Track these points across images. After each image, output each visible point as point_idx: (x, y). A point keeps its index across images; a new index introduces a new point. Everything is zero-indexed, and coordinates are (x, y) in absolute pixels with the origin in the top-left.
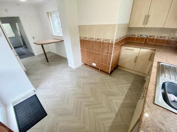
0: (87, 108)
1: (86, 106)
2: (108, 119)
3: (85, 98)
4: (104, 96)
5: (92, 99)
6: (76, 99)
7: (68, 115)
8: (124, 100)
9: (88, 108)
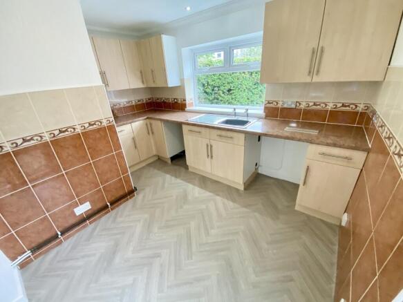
0: (212, 231)
1: (208, 234)
2: (224, 203)
3: (189, 238)
4: (186, 207)
5: (193, 224)
6: (192, 259)
7: (231, 266)
8: (194, 185)
9: (212, 228)
